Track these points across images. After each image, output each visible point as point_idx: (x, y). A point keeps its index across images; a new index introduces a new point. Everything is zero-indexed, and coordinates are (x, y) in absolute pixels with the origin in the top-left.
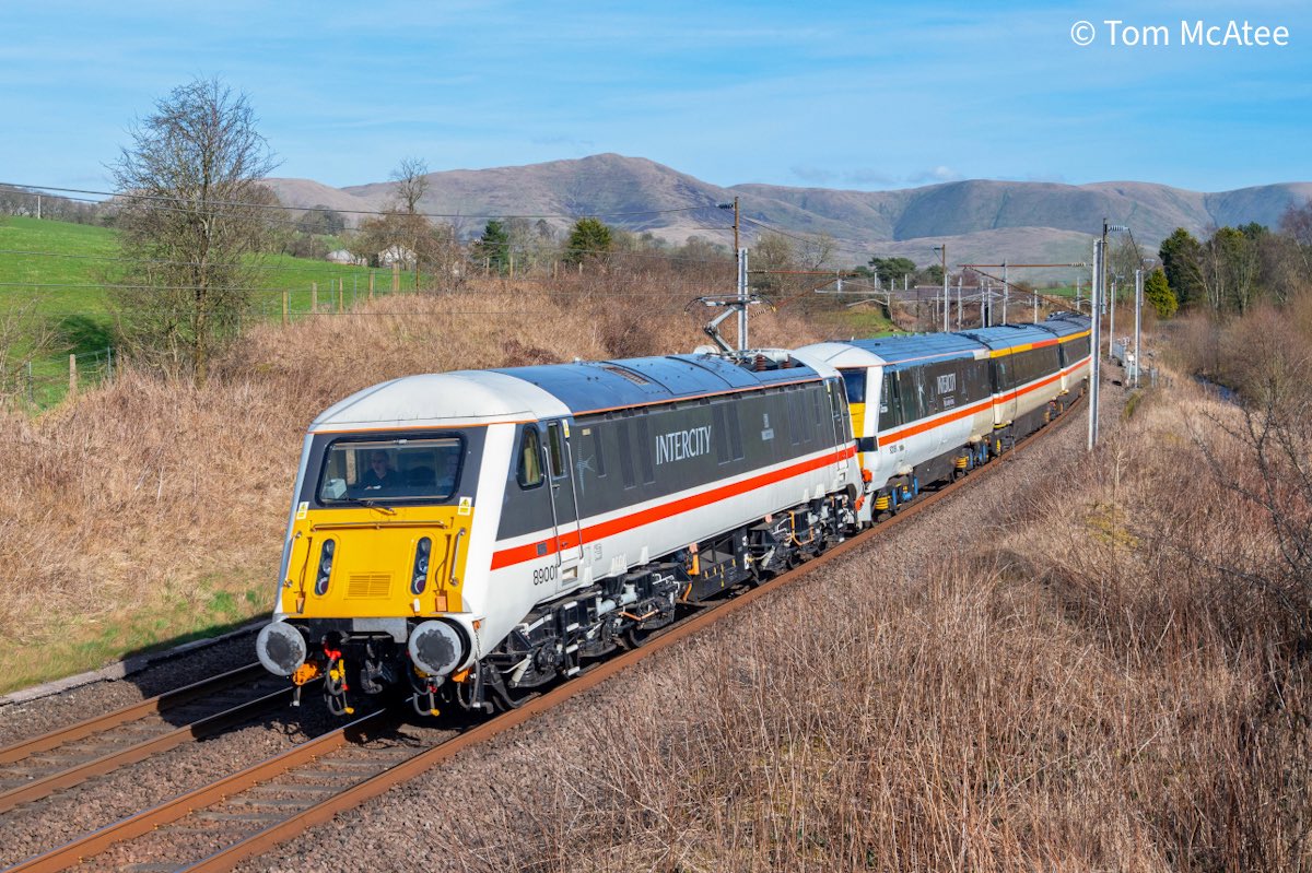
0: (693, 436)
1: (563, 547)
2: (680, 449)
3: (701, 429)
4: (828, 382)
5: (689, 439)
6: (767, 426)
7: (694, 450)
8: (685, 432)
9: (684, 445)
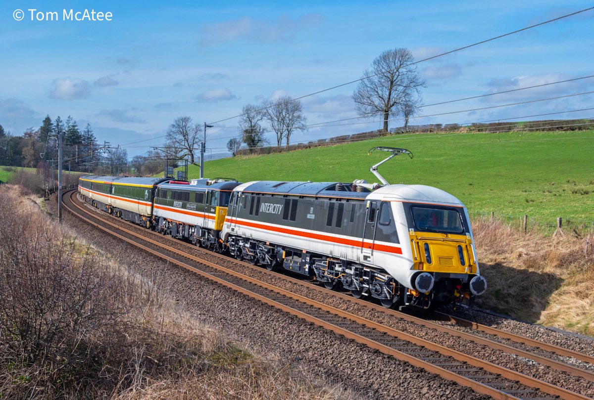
0: (275, 207)
1: (232, 222)
2: (269, 209)
3: (279, 205)
4: (369, 202)
5: (273, 207)
6: (311, 213)
7: (274, 211)
8: (272, 204)
9: (271, 209)
